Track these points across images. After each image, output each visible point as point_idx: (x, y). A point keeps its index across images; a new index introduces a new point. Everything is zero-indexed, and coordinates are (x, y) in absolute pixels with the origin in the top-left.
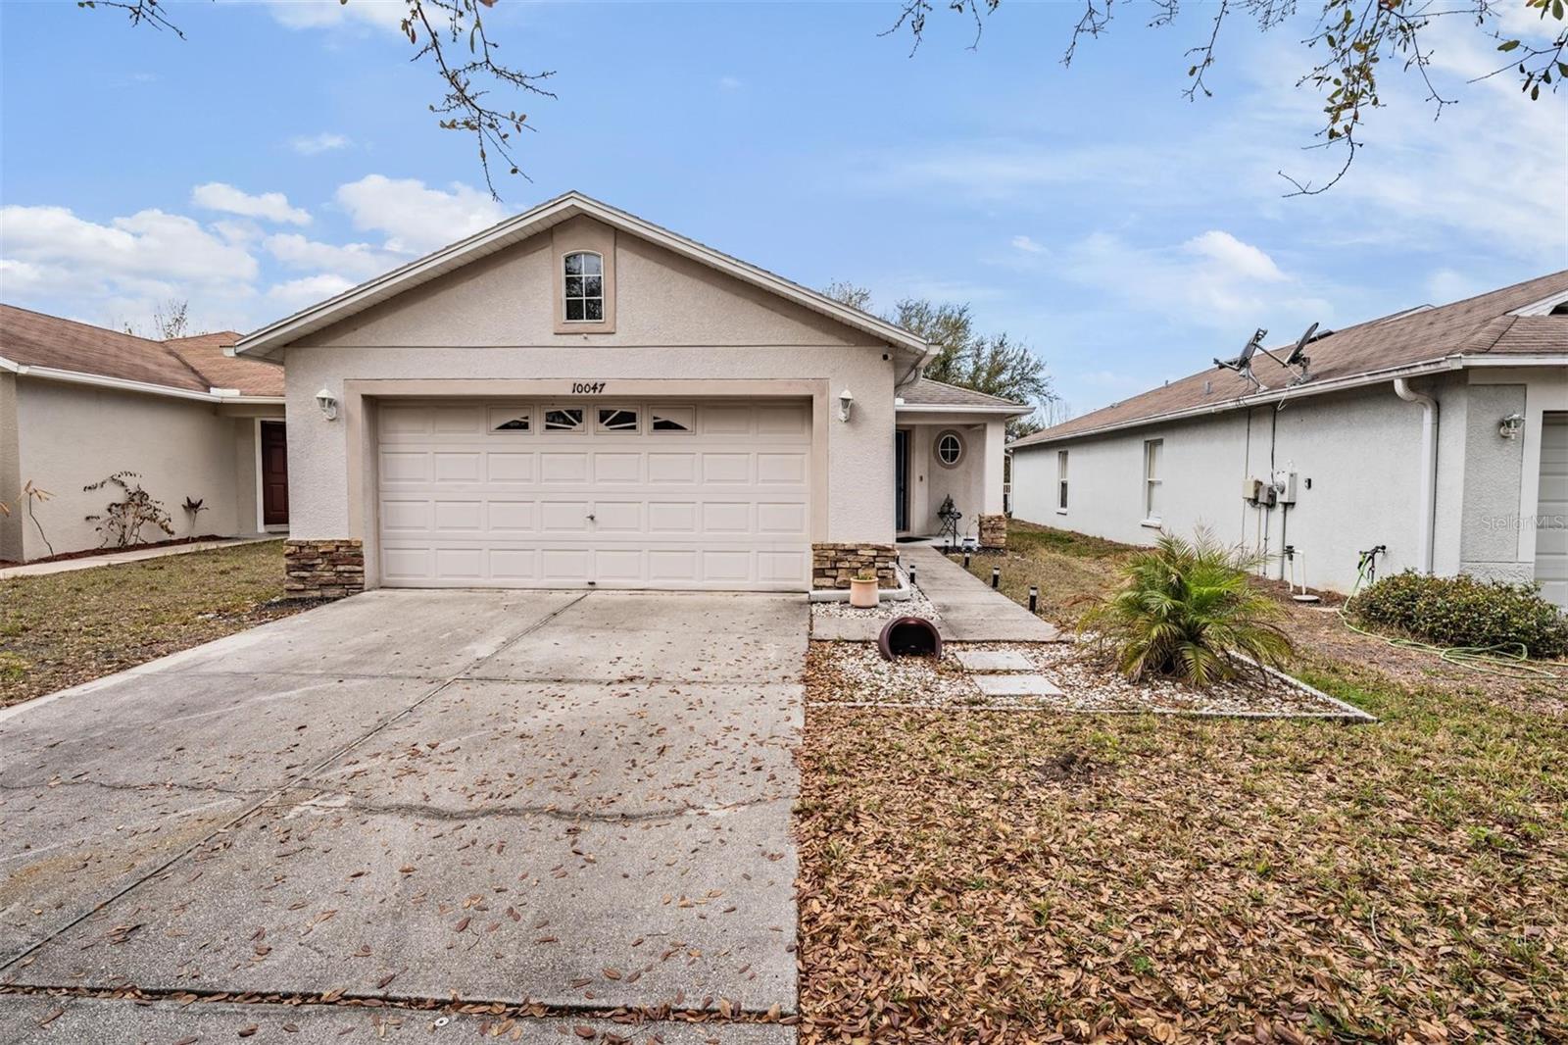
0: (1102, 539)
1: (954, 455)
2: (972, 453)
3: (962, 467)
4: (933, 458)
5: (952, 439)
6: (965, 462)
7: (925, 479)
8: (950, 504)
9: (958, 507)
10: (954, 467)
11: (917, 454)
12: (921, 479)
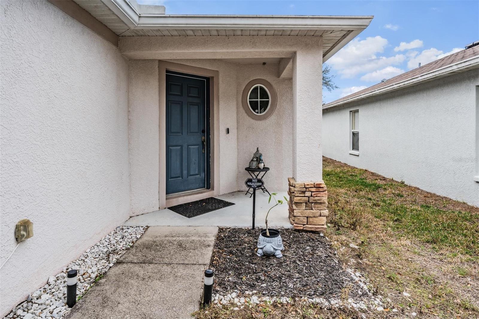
0: (403, 183)
1: (264, 105)
2: (282, 104)
3: (273, 118)
4: (241, 109)
5: (261, 88)
6: (276, 112)
7: (233, 131)
8: (258, 159)
9: (267, 161)
10: (264, 118)
11: (221, 103)
12: (228, 131)
